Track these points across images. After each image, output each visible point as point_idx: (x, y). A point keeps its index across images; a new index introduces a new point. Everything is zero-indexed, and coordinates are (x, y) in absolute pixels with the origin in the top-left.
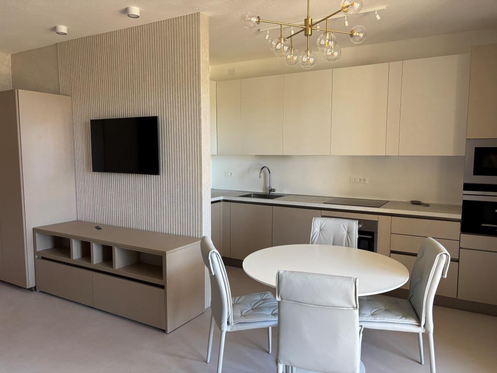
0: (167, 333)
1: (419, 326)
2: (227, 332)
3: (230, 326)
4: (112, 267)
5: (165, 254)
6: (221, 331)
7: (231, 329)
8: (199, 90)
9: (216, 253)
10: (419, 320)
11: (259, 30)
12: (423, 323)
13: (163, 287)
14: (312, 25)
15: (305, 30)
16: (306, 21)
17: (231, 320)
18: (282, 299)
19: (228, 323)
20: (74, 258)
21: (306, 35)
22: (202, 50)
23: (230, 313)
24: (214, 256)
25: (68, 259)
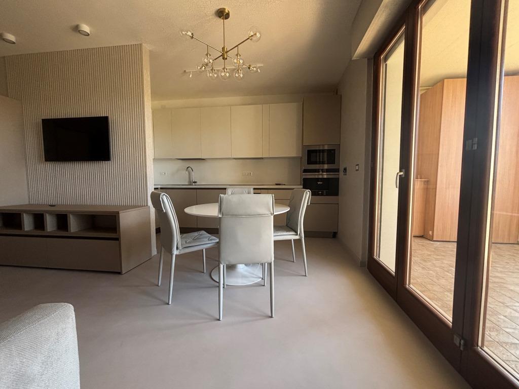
0: (122, 274)
1: (297, 235)
2: (176, 255)
3: (179, 250)
4: (68, 231)
5: (118, 213)
6: (172, 255)
7: (180, 252)
8: (143, 98)
9: (166, 196)
10: (296, 232)
11: (185, 71)
12: (299, 233)
13: (117, 239)
14: (227, 52)
15: (223, 55)
16: (223, 48)
17: (180, 246)
18: (223, 215)
19: (177, 248)
20: (26, 230)
21: (224, 58)
22: (145, 71)
23: (178, 240)
24: (165, 198)
25: (19, 231)
